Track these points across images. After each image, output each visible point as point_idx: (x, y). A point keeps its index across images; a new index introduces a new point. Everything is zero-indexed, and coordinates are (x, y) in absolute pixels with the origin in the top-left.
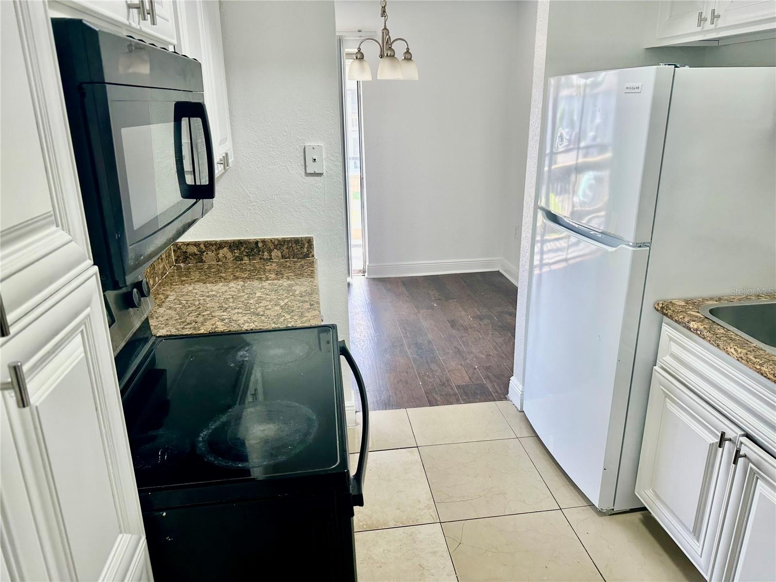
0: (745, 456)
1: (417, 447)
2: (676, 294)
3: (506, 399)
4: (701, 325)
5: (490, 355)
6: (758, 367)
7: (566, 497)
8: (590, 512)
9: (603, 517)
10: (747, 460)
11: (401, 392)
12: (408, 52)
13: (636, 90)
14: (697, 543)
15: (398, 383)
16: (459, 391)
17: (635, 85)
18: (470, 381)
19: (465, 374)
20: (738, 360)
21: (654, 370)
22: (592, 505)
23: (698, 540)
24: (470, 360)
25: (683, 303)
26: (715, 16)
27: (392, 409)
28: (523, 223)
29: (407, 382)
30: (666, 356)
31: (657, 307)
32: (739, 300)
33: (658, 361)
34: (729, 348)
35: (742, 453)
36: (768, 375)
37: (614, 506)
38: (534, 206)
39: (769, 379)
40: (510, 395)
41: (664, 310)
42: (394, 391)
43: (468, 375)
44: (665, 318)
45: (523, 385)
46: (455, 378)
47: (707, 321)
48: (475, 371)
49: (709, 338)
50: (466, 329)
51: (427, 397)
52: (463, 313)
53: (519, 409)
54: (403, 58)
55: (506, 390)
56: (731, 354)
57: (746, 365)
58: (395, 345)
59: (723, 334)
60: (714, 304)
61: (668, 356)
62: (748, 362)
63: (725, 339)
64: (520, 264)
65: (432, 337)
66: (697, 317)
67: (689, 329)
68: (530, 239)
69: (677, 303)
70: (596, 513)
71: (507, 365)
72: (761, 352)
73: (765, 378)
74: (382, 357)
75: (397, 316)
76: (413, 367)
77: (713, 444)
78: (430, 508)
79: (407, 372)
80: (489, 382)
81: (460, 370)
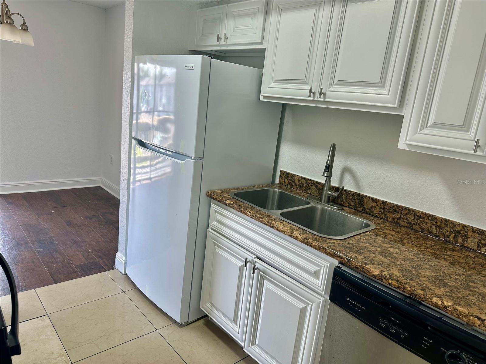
0: (258, 268)
1: (47, 315)
2: (217, 187)
3: (113, 269)
4: (232, 202)
5: (99, 242)
6: (261, 219)
7: (160, 321)
8: (175, 327)
9: (183, 328)
10: (258, 270)
11: (28, 277)
12: (24, 24)
13: (191, 68)
14: (236, 326)
15: (26, 271)
16: (78, 269)
17: (191, 65)
18: (86, 261)
19: (81, 257)
20: (251, 217)
21: (208, 231)
22: (175, 322)
23: (236, 324)
24: (85, 247)
25: (221, 192)
26: (226, 38)
27: (22, 291)
28: (122, 148)
29: (33, 270)
30: (214, 222)
31: (208, 194)
32: (246, 189)
33: (210, 226)
34: (246, 212)
35: (256, 267)
36: (266, 222)
37: (188, 319)
38: (129, 137)
39: (266, 225)
40: (117, 265)
41: (212, 196)
42: (23, 277)
43: (84, 257)
44: (213, 201)
45: (126, 257)
46: (74, 261)
47: (234, 199)
48: (89, 254)
49: (236, 208)
50: (79, 226)
51: (52, 278)
52: (76, 216)
53: (123, 273)
54: (21, 28)
55: (113, 263)
56: (247, 214)
57: (255, 220)
58: (20, 243)
59: (242, 205)
60: (235, 191)
61: (215, 222)
62: (256, 217)
63: (244, 207)
64: (121, 175)
65: (53, 234)
66: (229, 198)
67: (226, 204)
68: (127, 159)
69: (218, 191)
70: (178, 326)
71: (112, 247)
72: (261, 212)
73: (264, 225)
74: (9, 254)
75: (20, 222)
76: (38, 258)
77: (241, 266)
78: (63, 355)
79: (33, 262)
80: (100, 259)
81: (78, 255)
